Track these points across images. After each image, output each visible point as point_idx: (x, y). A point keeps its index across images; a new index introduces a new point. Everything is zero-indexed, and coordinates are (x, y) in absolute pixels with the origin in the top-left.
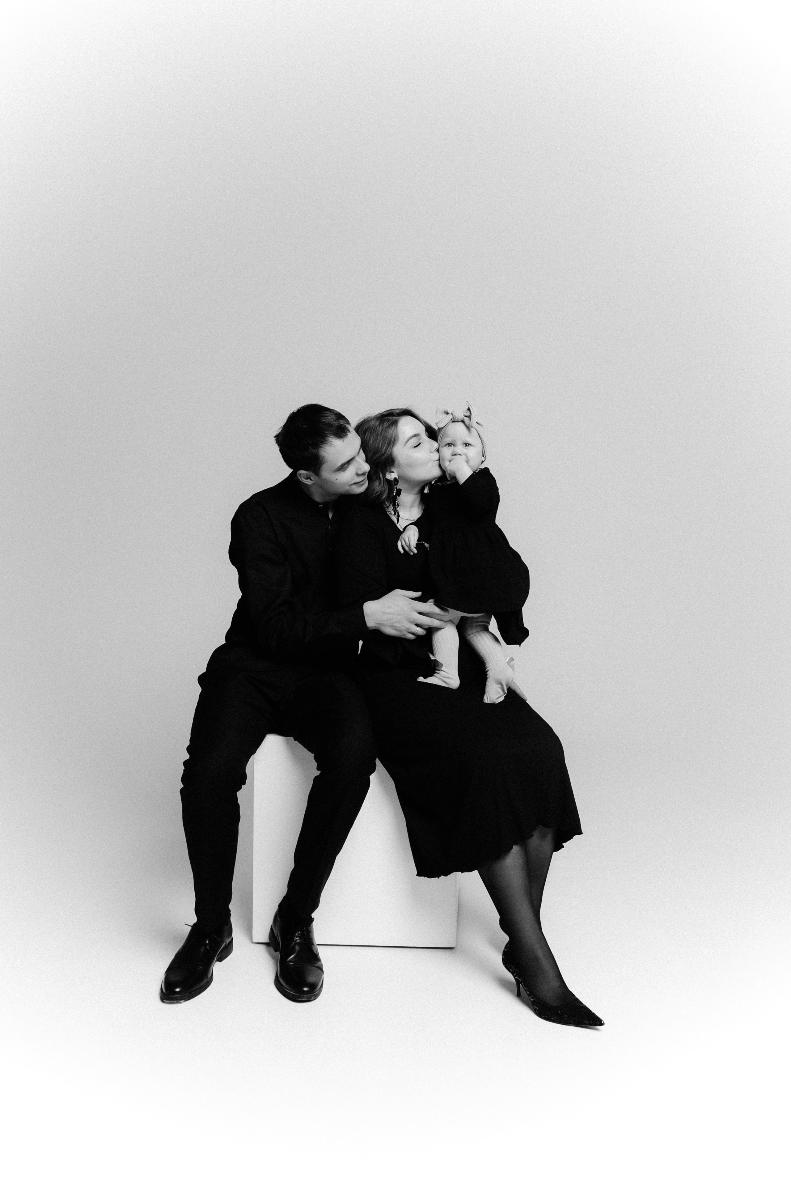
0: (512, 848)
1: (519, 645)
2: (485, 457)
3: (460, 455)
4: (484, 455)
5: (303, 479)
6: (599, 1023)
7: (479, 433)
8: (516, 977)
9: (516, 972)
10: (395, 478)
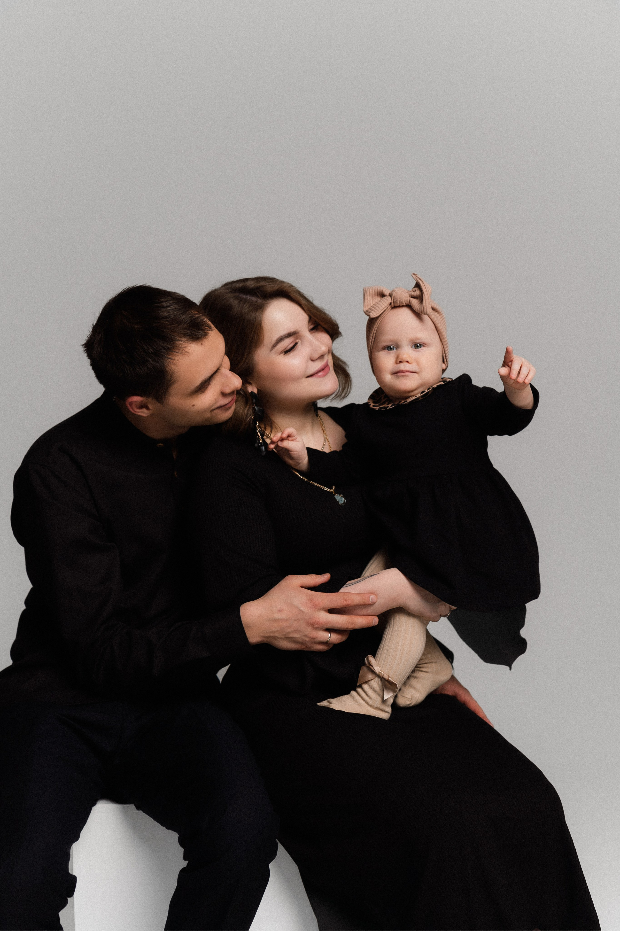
1: (508, 668)
2: (446, 363)
3: (407, 362)
4: (445, 360)
5: (136, 409)
7: (436, 323)
10: (252, 392)
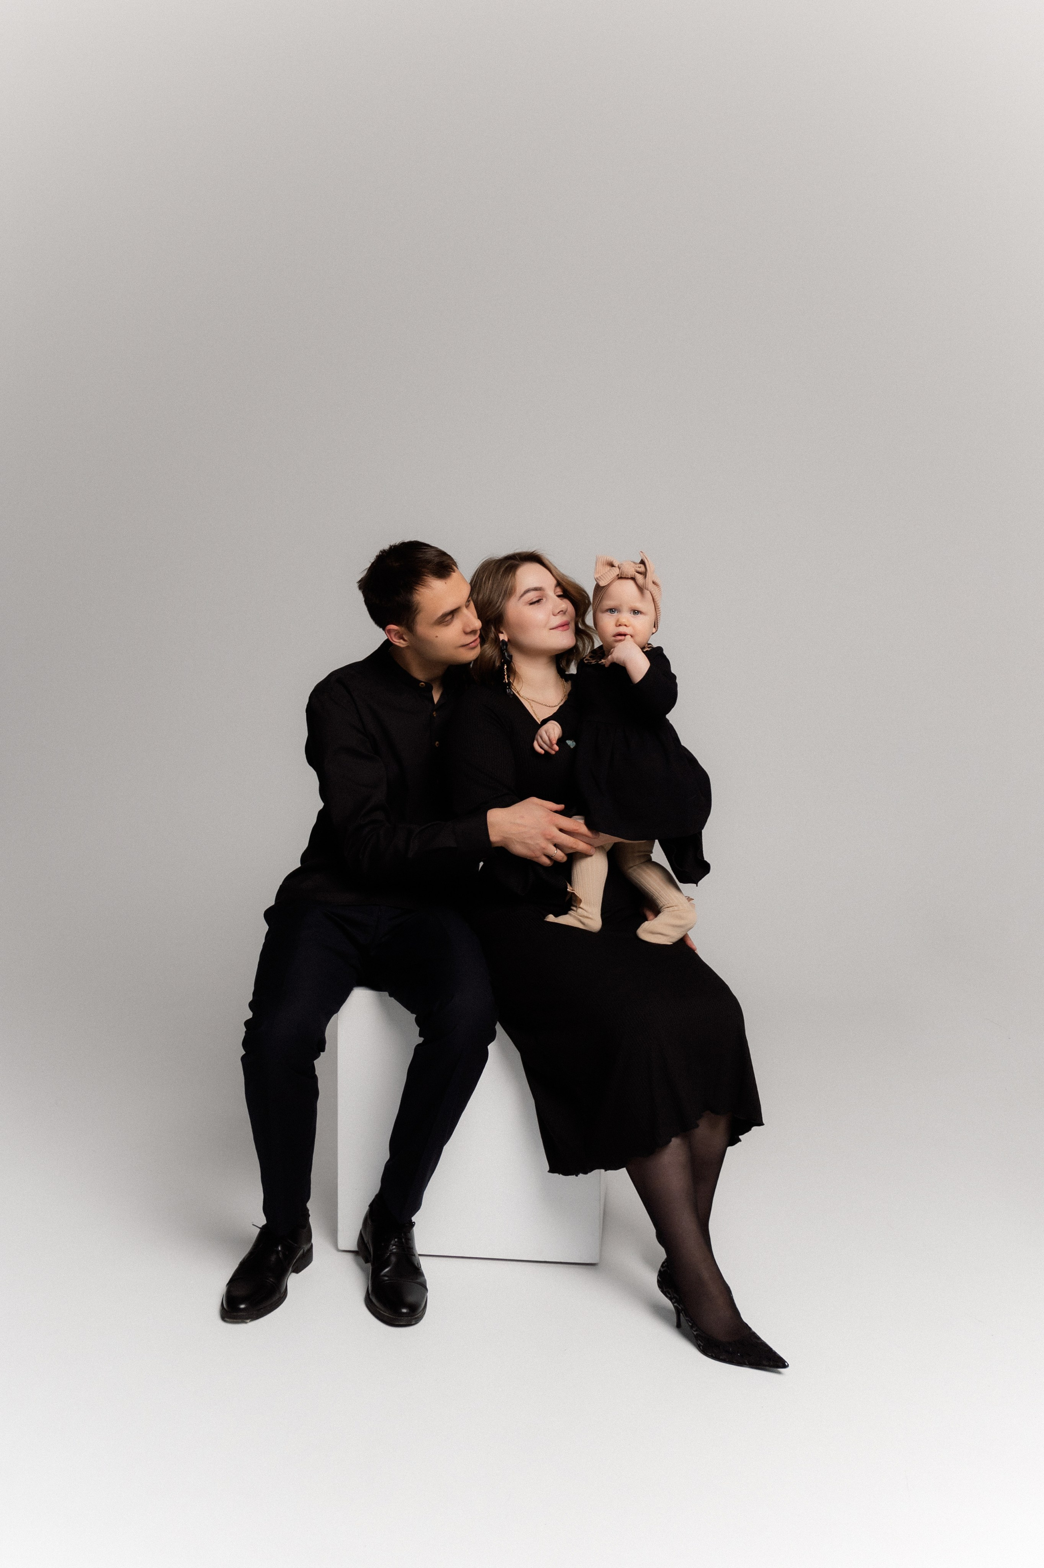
0: (670, 1141)
1: (697, 884)
5: (394, 639)
6: (781, 1365)
8: (675, 1304)
9: (674, 1297)
10: (503, 640)
